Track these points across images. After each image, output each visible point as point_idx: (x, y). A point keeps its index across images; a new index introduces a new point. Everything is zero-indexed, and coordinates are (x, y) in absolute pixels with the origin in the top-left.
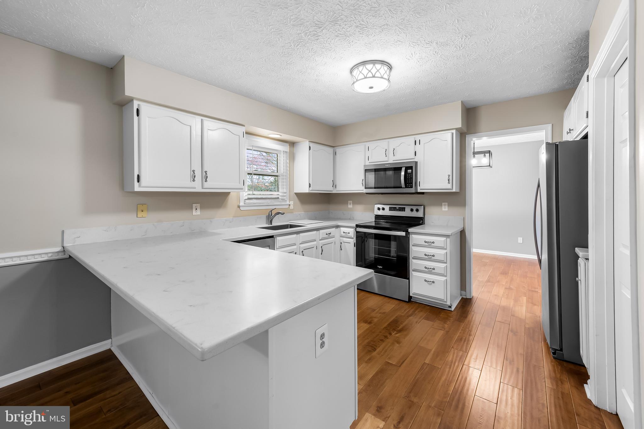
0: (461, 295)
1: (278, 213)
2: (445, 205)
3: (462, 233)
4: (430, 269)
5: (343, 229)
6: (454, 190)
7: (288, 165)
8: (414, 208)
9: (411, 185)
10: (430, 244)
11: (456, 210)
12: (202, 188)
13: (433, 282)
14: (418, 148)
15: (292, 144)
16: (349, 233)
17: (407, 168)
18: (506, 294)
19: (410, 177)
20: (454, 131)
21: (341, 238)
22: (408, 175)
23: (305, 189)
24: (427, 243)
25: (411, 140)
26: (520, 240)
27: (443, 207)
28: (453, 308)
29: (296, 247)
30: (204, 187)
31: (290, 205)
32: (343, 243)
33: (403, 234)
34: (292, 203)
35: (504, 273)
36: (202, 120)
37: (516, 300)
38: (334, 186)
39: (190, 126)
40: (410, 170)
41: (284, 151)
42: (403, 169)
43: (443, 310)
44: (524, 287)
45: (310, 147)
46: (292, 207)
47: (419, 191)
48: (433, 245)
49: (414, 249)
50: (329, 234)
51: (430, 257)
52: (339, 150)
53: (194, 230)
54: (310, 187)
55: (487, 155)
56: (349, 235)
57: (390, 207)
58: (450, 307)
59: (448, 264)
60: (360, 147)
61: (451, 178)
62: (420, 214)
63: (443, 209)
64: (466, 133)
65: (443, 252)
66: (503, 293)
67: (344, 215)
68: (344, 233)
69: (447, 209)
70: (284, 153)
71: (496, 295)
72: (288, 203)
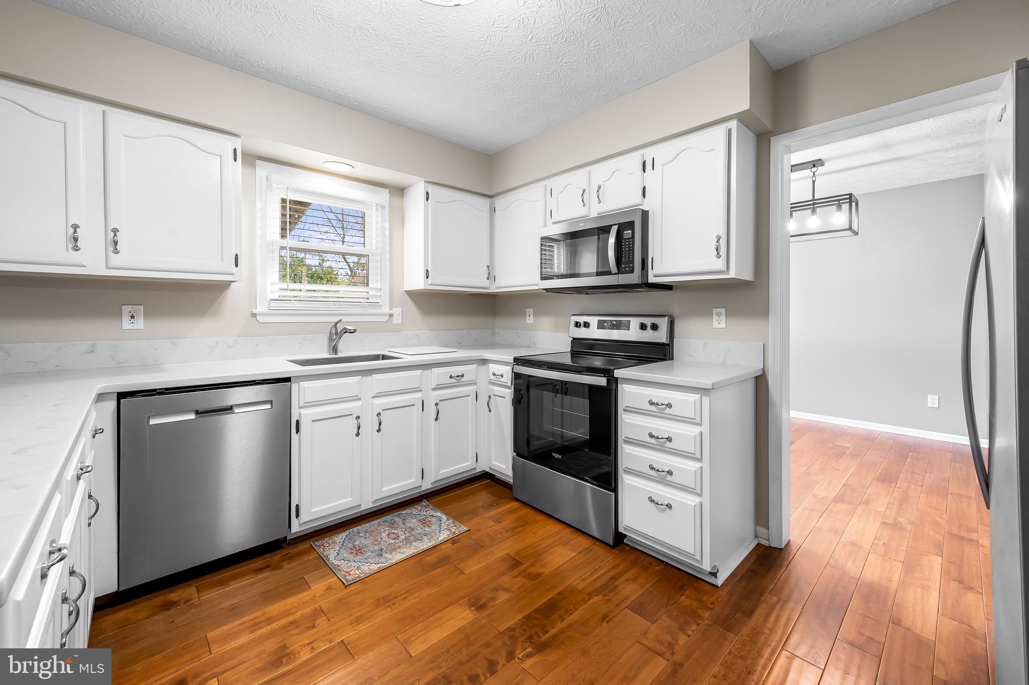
0: (756, 537)
1: (346, 331)
2: (719, 315)
3: (760, 382)
4: (663, 471)
5: (493, 367)
6: (732, 274)
7: (387, 233)
8: (648, 321)
9: (631, 265)
10: (661, 409)
11: (746, 328)
12: (108, 268)
13: (669, 506)
14: (651, 179)
15: (399, 191)
16: (502, 376)
17: (622, 227)
18: (881, 543)
19: (629, 247)
20: (733, 124)
21: (491, 387)
22: (625, 242)
23: (418, 283)
24: (657, 408)
25: (634, 160)
26: (932, 401)
27: (715, 318)
28: (720, 581)
29: (361, 404)
30: (110, 266)
31: (391, 315)
32: (492, 396)
33: (602, 381)
34: (397, 311)
35: (887, 479)
36: (104, 112)
37: (911, 566)
38: (490, 276)
39: (65, 124)
40: (630, 232)
41: (377, 205)
42: (614, 230)
43: (694, 579)
44: (937, 523)
45: (427, 193)
46: (397, 320)
47: (652, 279)
48: (668, 411)
49: (626, 420)
50: (458, 376)
51: (660, 442)
52: (499, 202)
53: (126, 362)
54: (427, 278)
55: (846, 207)
56: (502, 380)
57: (599, 321)
58: (714, 574)
59: (706, 464)
60: (535, 192)
61: (723, 242)
62: (661, 336)
63: (715, 325)
64: (772, 132)
65: (694, 431)
66: (876, 538)
67: (519, 338)
68: (494, 374)
69: (723, 325)
70: (377, 210)
71: (853, 544)
72: (387, 310)
